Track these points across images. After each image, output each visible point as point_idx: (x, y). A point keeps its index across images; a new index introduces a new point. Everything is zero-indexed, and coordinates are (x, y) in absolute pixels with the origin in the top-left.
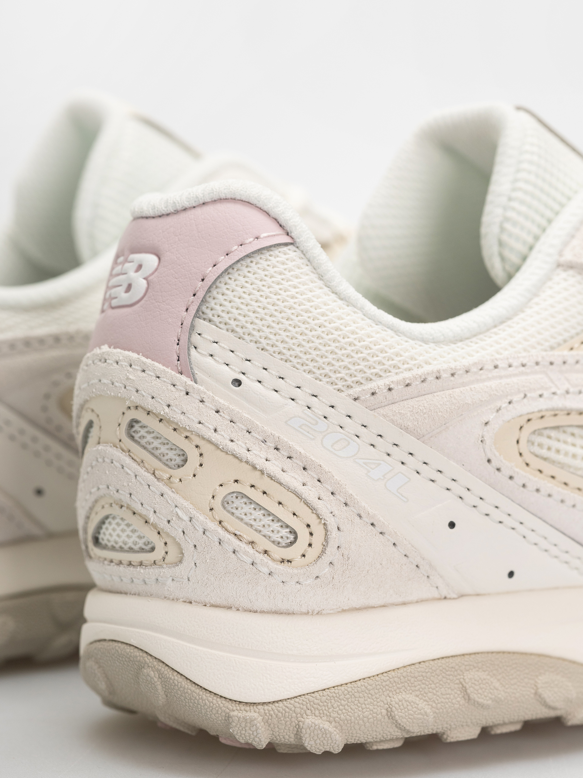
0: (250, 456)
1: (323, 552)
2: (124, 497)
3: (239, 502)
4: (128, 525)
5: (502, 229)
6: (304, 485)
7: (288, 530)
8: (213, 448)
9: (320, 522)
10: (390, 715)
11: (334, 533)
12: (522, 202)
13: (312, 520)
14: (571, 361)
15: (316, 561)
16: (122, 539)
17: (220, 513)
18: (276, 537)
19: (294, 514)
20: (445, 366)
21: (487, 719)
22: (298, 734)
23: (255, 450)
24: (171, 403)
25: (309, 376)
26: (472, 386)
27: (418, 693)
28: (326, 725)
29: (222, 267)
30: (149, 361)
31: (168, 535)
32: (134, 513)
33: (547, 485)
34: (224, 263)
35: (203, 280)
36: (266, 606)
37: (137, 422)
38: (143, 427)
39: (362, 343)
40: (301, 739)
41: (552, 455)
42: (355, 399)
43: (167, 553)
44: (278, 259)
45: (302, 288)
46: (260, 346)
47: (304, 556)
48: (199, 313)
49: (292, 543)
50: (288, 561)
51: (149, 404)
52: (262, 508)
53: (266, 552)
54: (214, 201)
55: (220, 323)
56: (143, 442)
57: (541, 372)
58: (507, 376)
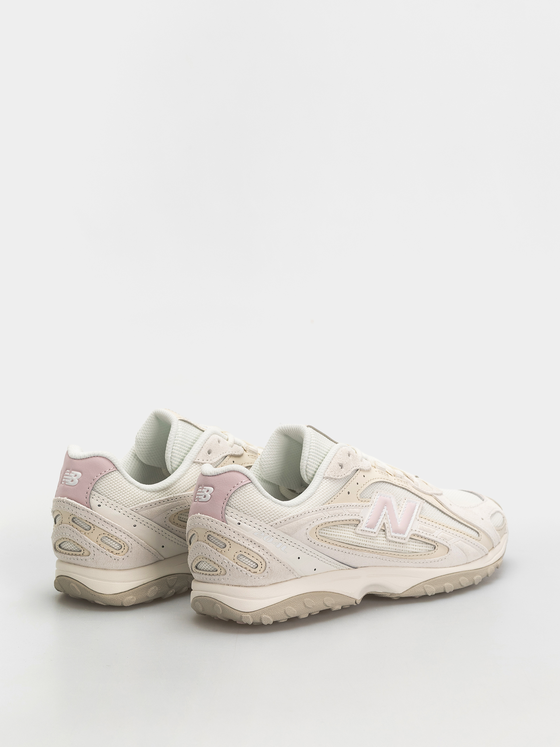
0: (244, 544)
1: (265, 569)
2: (208, 556)
3: (242, 557)
4: (208, 564)
5: (307, 467)
6: (259, 551)
7: (255, 564)
8: (234, 542)
9: (264, 561)
10: (285, 613)
11: (268, 564)
12: (312, 459)
13: (262, 561)
14: (329, 507)
15: (263, 572)
16: (203, 567)
17: (237, 560)
18: (252, 566)
19: (257, 559)
20: (295, 514)
21: (310, 611)
22: (261, 620)
23: (245, 542)
24: (221, 530)
25: (258, 520)
26: (303, 519)
27: (292, 606)
28: (268, 617)
29: (233, 491)
30: (213, 518)
31: (222, 567)
32: (211, 561)
33: (324, 544)
34: (233, 490)
35: (227, 495)
36: (250, 585)
37: (210, 535)
38: (212, 536)
39: (272, 510)
40: (262, 621)
41: (325, 535)
42: (271, 526)
43: (221, 572)
44: (248, 488)
45: (255, 495)
46: (244, 513)
47: (260, 571)
48: (227, 505)
49: (256, 567)
50: (256, 572)
51: (215, 531)
52: (248, 558)
53: (249, 570)
54: (229, 472)
55: (233, 507)
56: (212, 541)
57: (321, 512)
58: (312, 515)
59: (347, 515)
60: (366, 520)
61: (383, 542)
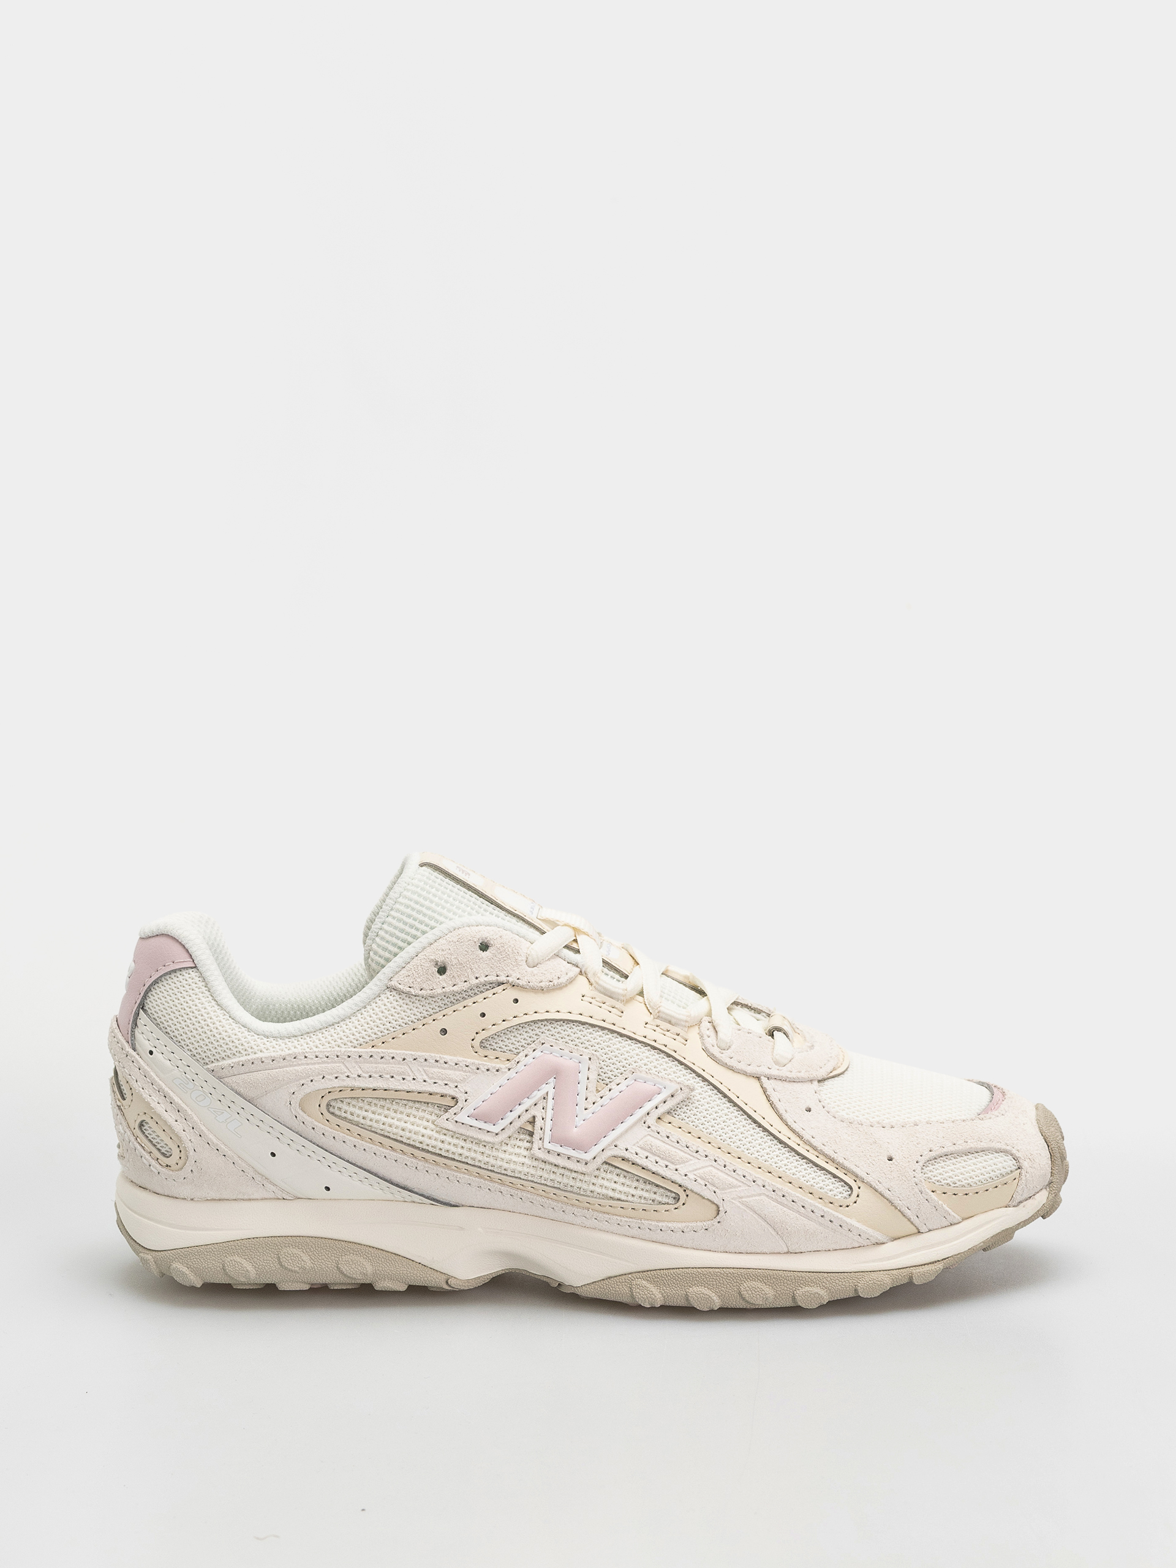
0: (150, 1100)
1: (186, 1163)
3: (147, 1126)
6: (176, 1121)
7: (168, 1147)
9: (183, 1145)
10: (224, 1269)
11: (191, 1152)
13: (180, 1143)
15: (183, 1168)
17: (137, 1132)
18: (163, 1150)
19: (171, 1138)
20: (281, 1054)
23: (153, 1096)
25: (187, 1053)
26: (286, 1069)
33: (342, 1135)
34: (155, 976)
35: (144, 985)
39: (221, 1036)
42: (211, 1071)
44: (185, 977)
45: (194, 997)
46: (166, 1031)
47: (177, 1164)
49: (170, 1156)
50: (169, 1166)
52: (155, 1132)
53: (157, 1160)
55: (149, 1013)
57: (339, 1062)
58: (312, 1064)
59: (419, 1080)
60: (474, 1102)
61: (523, 1160)
